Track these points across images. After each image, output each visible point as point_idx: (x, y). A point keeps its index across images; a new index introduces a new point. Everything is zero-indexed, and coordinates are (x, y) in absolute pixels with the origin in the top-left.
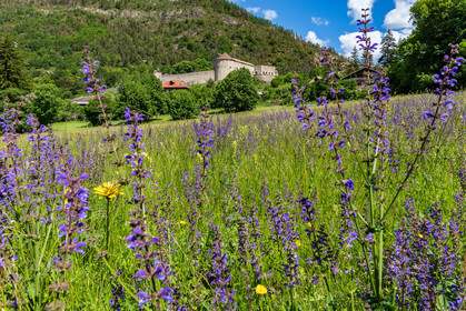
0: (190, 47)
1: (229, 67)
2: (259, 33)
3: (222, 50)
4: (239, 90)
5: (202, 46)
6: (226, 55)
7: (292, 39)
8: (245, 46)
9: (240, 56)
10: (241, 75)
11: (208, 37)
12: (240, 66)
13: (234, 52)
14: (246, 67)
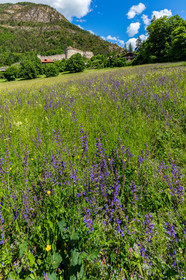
0: (54, 43)
1: (72, 52)
2: (86, 37)
3: (69, 45)
4: (77, 63)
5: (59, 43)
6: (70, 47)
8: (79, 43)
9: (77, 47)
10: (77, 57)
11: (62, 39)
12: (77, 52)
13: (74, 45)
14: (79, 53)
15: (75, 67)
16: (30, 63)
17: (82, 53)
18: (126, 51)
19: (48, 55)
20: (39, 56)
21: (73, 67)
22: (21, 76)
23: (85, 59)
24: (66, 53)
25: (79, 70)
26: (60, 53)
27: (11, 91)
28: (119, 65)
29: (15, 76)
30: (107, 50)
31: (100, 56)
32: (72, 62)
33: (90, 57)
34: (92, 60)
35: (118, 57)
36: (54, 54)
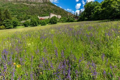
0: (45, 11)
1: (52, 15)
2: (58, 9)
3: (51, 12)
4: (54, 20)
5: (47, 11)
6: (52, 13)
7: (64, 11)
8: (55, 12)
9: (54, 13)
11: (48, 10)
12: (54, 15)
13: (53, 13)
14: (55, 16)
16: (35, 19)
17: (56, 16)
18: (75, 15)
19: (42, 16)
20: (38, 17)
21: (53, 22)
22: (31, 25)
23: (57, 18)
24: (50, 16)
25: (55, 23)
26: (47, 16)
27: (26, 31)
28: (72, 21)
29: (28, 25)
30: (67, 15)
31: (64, 17)
32: (52, 20)
33: (59, 18)
34: (60, 19)
35: (72, 18)
36: (45, 16)
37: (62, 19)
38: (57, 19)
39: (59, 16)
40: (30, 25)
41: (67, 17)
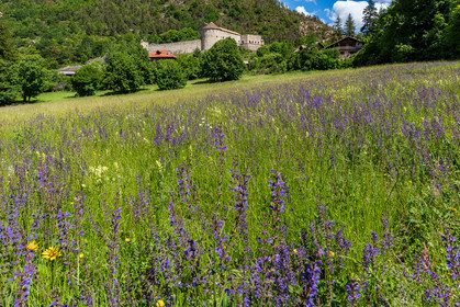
0: (176, 16)
1: (215, 36)
2: (245, 1)
3: (209, 20)
4: (225, 59)
5: (189, 14)
6: (212, 25)
7: (278, 8)
8: (232, 15)
9: (227, 26)
10: (227, 45)
11: (195, 6)
12: (226, 35)
13: (221, 21)
14: (232, 36)
15: (221, 69)
17: (237, 38)
18: (339, 33)
19: (165, 40)
20: (144, 45)
21: (218, 68)
22: (106, 86)
23: (243, 50)
24: (202, 38)
25: (231, 77)
26: (190, 37)
28: (322, 66)
29: (95, 85)
30: (296, 31)
31: (280, 45)
32: (214, 59)
33: (254, 48)
34: (259, 54)
35: (321, 46)
36: (176, 40)
37: (265, 56)
38: (241, 57)
39: (250, 38)
40: (102, 89)
41: (298, 43)
